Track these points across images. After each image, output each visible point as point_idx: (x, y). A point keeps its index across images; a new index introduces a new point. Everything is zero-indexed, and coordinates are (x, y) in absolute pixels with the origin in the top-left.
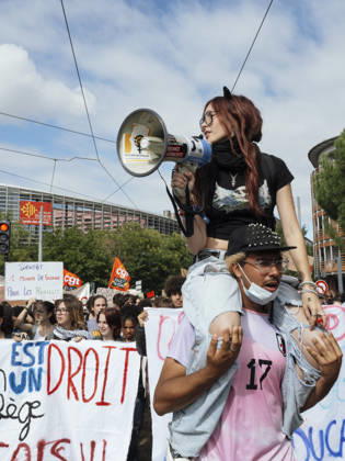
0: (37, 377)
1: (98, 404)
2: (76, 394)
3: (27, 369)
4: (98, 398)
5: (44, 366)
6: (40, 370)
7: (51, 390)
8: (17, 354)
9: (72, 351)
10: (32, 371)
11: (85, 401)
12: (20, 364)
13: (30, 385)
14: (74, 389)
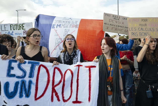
0: (27, 87)
1: (74, 102)
2: (58, 97)
3: (20, 80)
4: (73, 98)
5: (34, 80)
6: (30, 82)
7: (38, 97)
8: (13, 68)
9: (56, 70)
10: (23, 82)
11: (65, 101)
12: (14, 76)
13: (21, 93)
14: (56, 94)
